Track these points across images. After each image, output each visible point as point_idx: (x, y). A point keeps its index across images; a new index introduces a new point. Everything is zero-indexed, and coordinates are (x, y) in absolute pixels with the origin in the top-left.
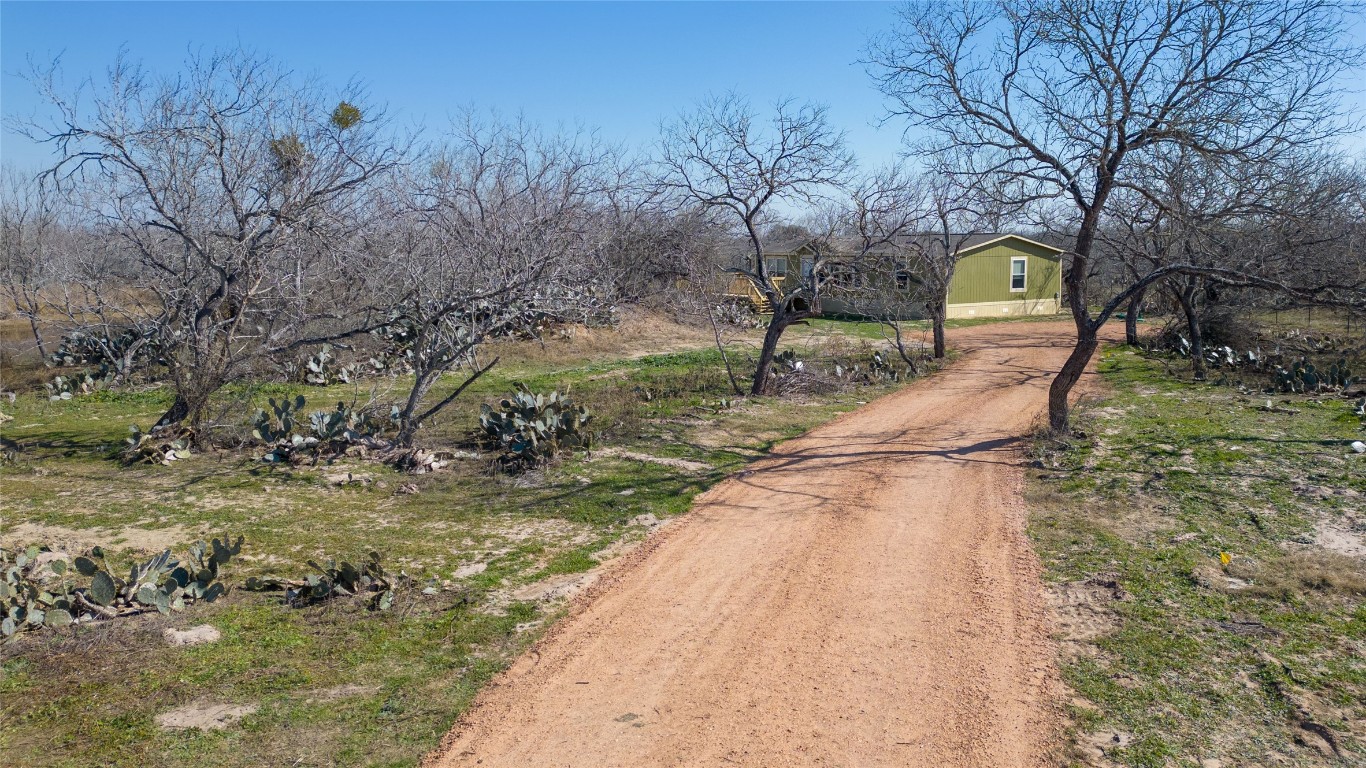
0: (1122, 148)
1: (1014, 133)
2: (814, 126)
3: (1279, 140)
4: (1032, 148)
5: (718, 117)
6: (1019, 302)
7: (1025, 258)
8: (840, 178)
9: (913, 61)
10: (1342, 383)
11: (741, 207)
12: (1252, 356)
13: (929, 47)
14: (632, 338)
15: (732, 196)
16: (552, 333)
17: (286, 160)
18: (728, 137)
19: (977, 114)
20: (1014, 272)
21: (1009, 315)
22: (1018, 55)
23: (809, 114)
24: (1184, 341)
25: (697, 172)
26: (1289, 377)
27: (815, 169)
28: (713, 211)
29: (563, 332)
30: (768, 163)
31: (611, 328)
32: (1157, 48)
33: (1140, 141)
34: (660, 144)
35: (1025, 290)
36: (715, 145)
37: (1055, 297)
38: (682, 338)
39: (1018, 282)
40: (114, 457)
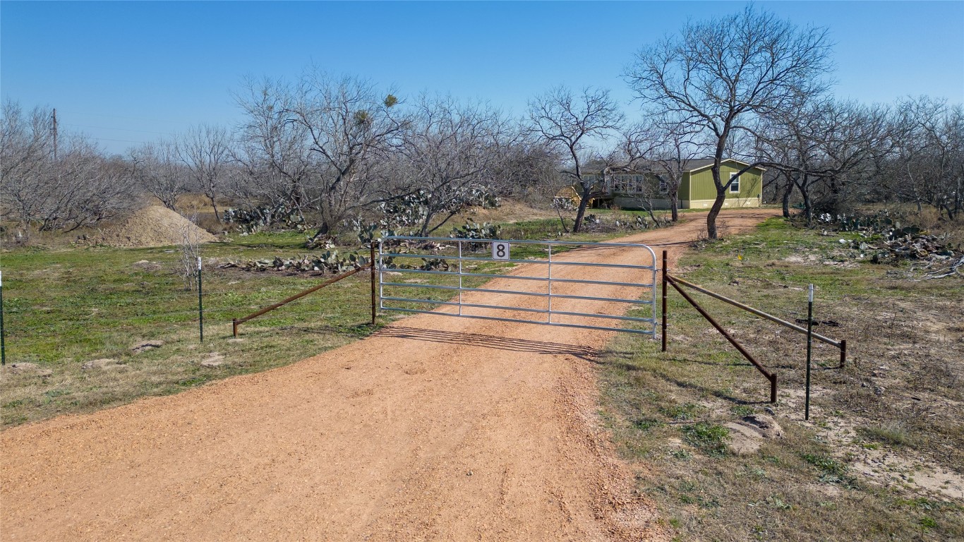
2: (603, 100)
5: (556, 97)
6: (734, 199)
8: (618, 125)
9: (644, 74)
11: (568, 141)
12: (839, 217)
13: (651, 68)
14: (508, 214)
15: (563, 136)
16: (466, 211)
17: (362, 120)
18: (561, 106)
19: (674, 97)
21: (729, 207)
22: (689, 72)
23: (600, 93)
25: (545, 124)
27: (605, 121)
28: (553, 144)
29: (472, 210)
30: (581, 119)
31: (496, 209)
34: (528, 111)
35: (739, 192)
36: (554, 110)
37: (758, 196)
38: (536, 215)
39: (734, 187)
40: (304, 247)
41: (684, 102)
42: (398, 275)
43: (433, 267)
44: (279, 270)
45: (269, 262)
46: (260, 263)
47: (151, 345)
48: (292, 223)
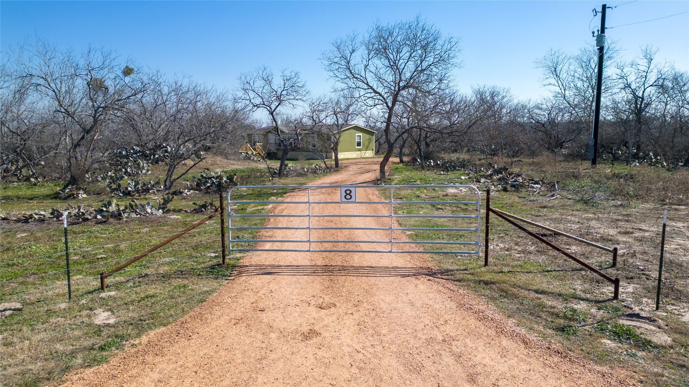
0: (399, 90)
1: (367, 84)
2: (295, 79)
3: (439, 89)
4: (374, 90)
6: (359, 152)
7: (361, 134)
8: (305, 98)
9: (336, 60)
10: (464, 168)
11: (268, 109)
12: (439, 162)
13: (341, 56)
15: (264, 104)
19: (356, 78)
20: (357, 140)
21: (355, 157)
22: (369, 60)
23: (293, 74)
24: (419, 160)
26: (449, 167)
27: (296, 95)
30: (279, 92)
32: (408, 61)
33: (404, 88)
35: (361, 147)
37: (373, 150)
39: (359, 144)
40: (56, 198)
41: (364, 82)
42: (178, 219)
43: (203, 209)
44: (60, 221)
45: (47, 214)
46: (36, 214)
47: (10, 309)
48: (24, 176)
